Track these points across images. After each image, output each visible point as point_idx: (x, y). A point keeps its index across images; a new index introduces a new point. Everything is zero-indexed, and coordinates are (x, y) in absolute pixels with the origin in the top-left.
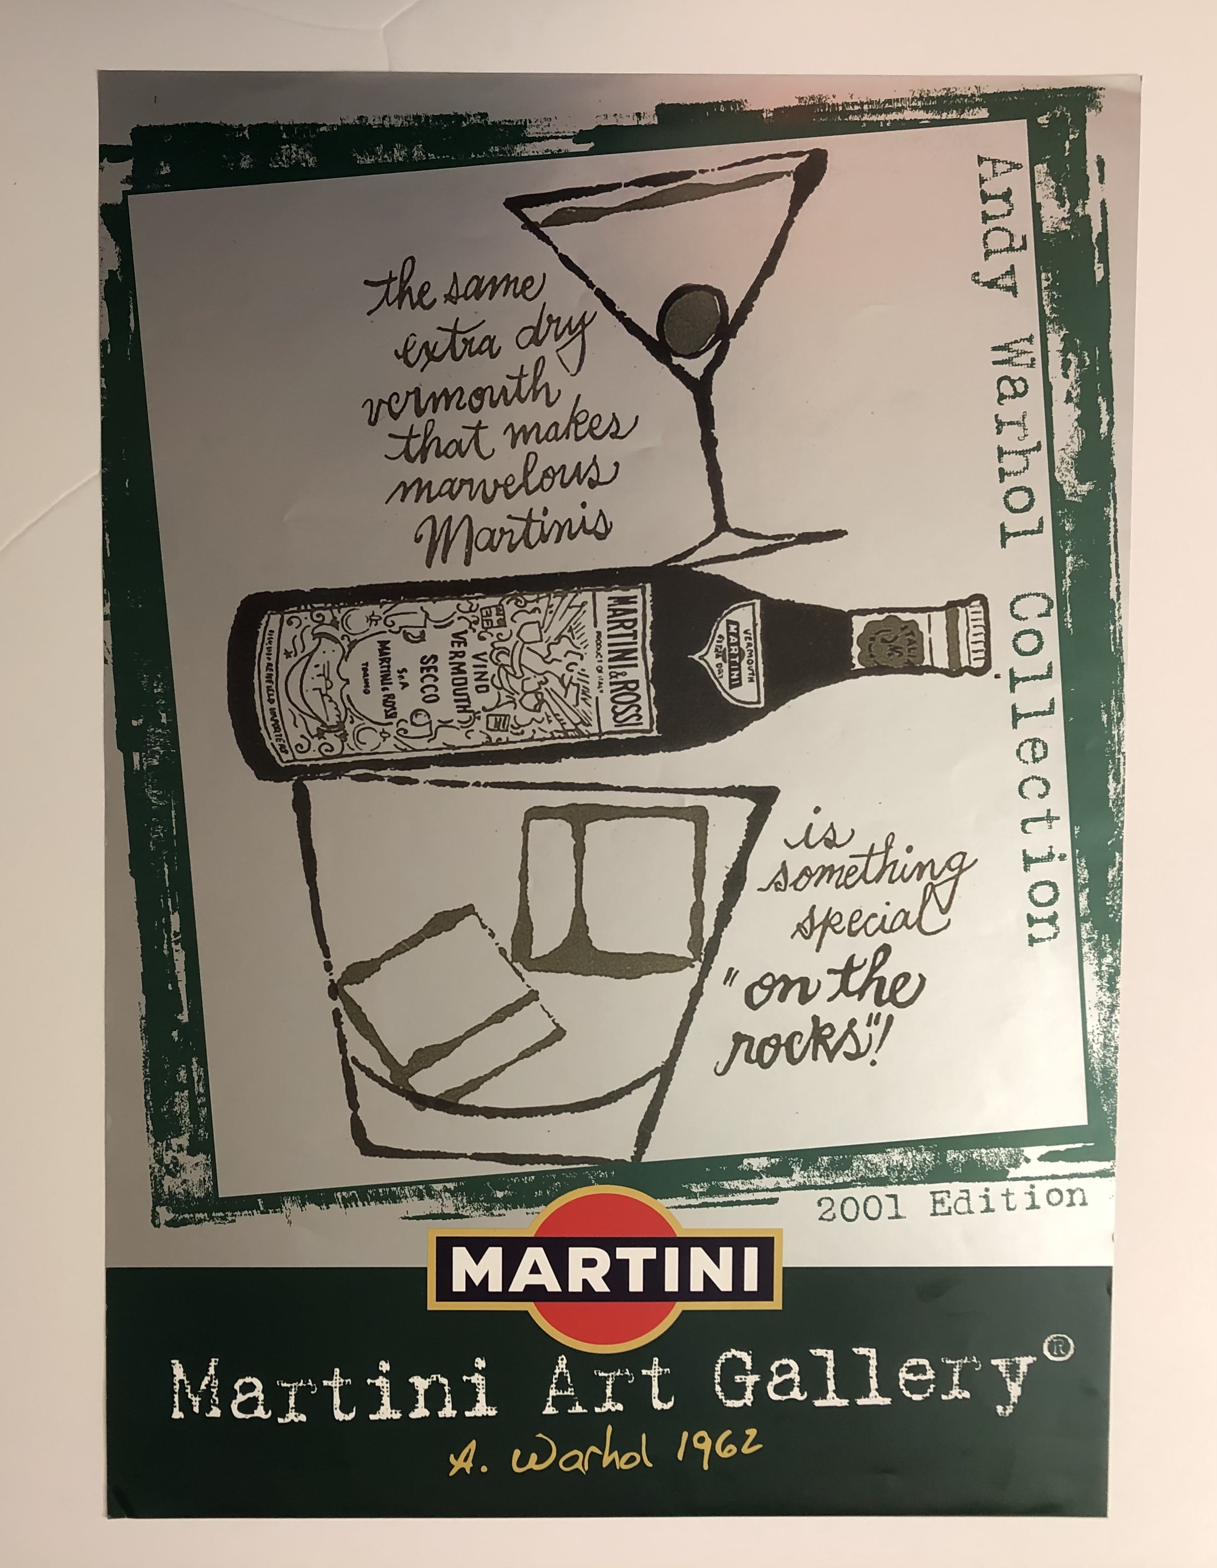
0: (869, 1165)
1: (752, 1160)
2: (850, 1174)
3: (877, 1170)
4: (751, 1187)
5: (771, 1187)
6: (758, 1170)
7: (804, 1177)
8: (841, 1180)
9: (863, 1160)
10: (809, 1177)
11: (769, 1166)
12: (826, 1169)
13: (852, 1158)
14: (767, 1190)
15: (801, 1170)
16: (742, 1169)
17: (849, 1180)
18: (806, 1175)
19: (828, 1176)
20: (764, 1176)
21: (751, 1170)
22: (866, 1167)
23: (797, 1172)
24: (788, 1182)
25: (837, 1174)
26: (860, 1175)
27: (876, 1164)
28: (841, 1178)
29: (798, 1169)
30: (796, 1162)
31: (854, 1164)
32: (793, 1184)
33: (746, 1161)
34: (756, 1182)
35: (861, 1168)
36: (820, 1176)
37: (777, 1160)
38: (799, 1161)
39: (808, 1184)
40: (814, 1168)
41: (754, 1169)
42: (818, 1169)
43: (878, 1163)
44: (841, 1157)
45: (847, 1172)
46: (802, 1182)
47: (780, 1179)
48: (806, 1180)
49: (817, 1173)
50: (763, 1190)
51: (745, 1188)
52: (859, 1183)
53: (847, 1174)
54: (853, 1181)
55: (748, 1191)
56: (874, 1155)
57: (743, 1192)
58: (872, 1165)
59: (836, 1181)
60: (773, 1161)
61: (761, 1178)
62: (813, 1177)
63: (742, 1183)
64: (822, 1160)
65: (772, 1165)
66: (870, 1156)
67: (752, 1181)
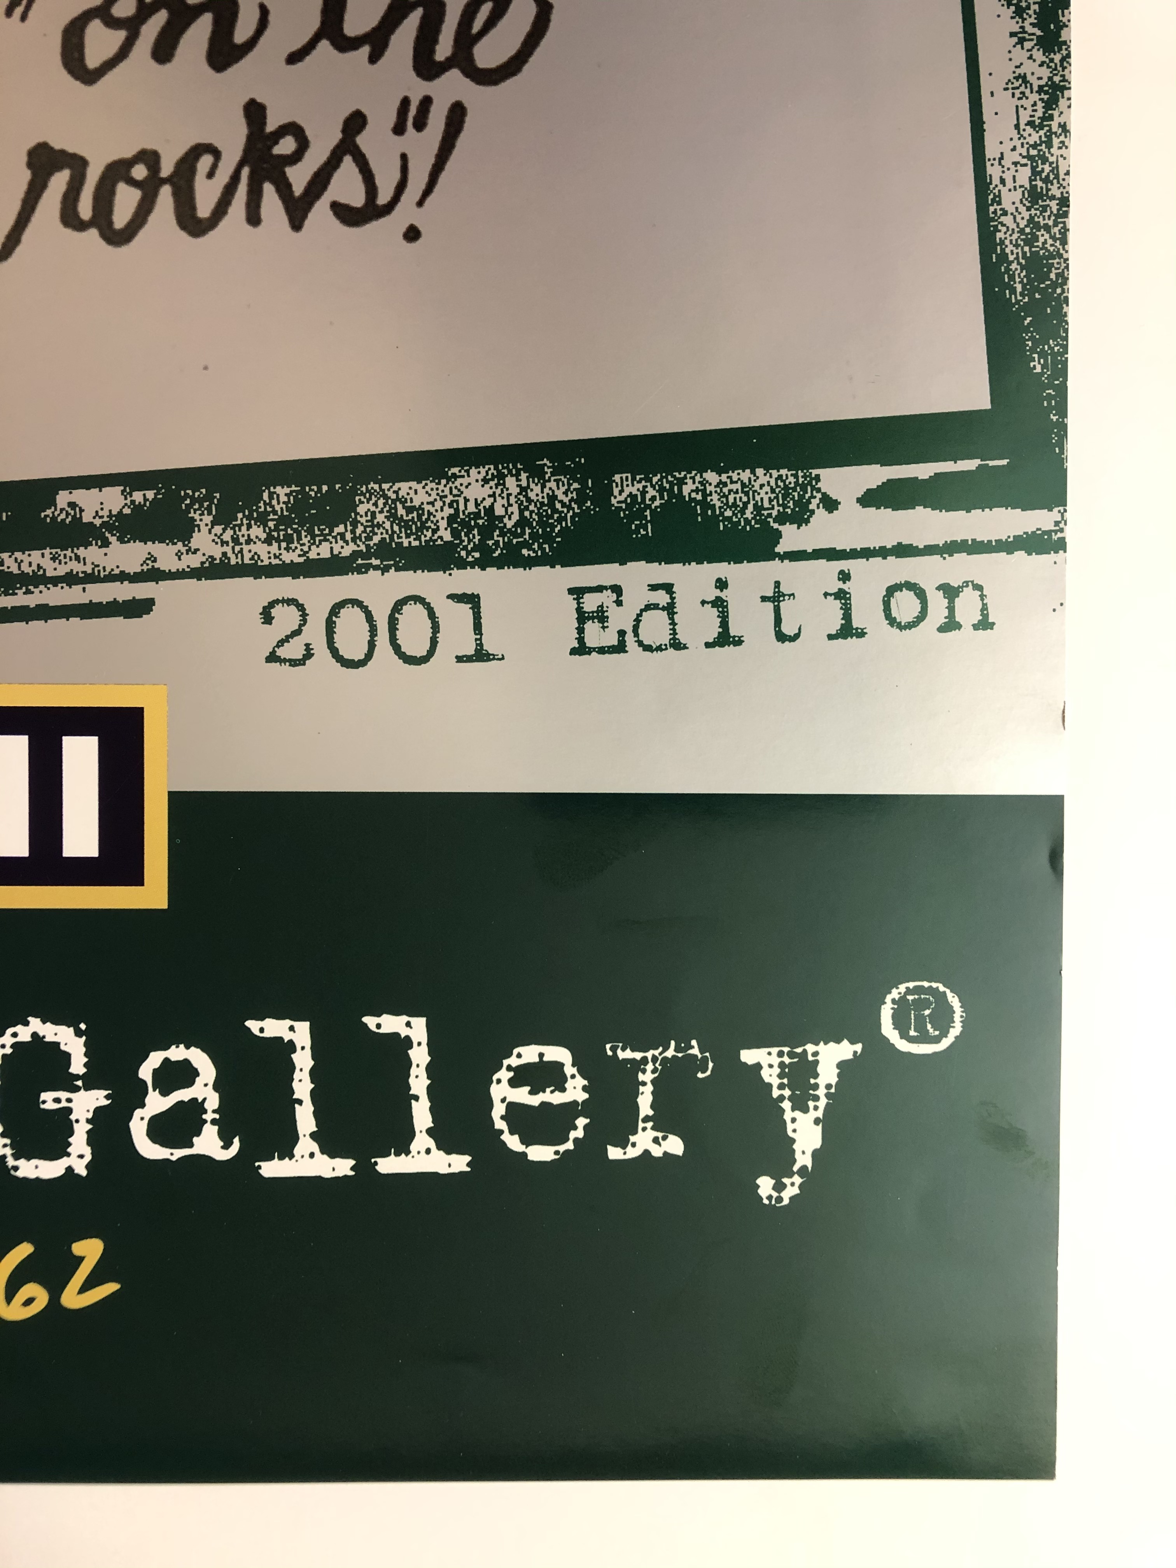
0: (401, 511)
1: (80, 496)
2: (348, 536)
3: (423, 527)
4: (77, 567)
5: (133, 568)
6: (98, 522)
7: (224, 543)
8: (323, 551)
9: (386, 497)
10: (236, 540)
11: (127, 511)
12: (282, 521)
13: (354, 492)
14: (123, 577)
15: (213, 524)
16: (54, 518)
17: (347, 552)
18: (228, 536)
19: (289, 539)
20: (113, 539)
21: (77, 521)
22: (393, 516)
23: (204, 529)
24: (179, 555)
25: (313, 537)
26: (376, 539)
27: (420, 508)
28: (325, 546)
29: (208, 519)
30: (201, 501)
31: (362, 509)
32: (194, 561)
33: (63, 498)
34: (92, 554)
35: (380, 518)
36: (268, 541)
37: (150, 495)
38: (209, 497)
39: (233, 562)
40: (249, 518)
41: (87, 518)
42: (262, 520)
43: (427, 507)
44: (325, 488)
45: (341, 529)
46: (218, 556)
47: (157, 548)
48: (228, 549)
49: (257, 531)
50: (111, 578)
51: (62, 571)
52: (375, 562)
53: (342, 536)
54: (355, 554)
55: (71, 579)
56: (414, 484)
57: (55, 581)
58: (410, 510)
59: (312, 555)
60: (138, 497)
61: (106, 544)
62: (249, 541)
63: (54, 559)
64: (271, 497)
65: (137, 508)
66: (404, 487)
67: (81, 552)
